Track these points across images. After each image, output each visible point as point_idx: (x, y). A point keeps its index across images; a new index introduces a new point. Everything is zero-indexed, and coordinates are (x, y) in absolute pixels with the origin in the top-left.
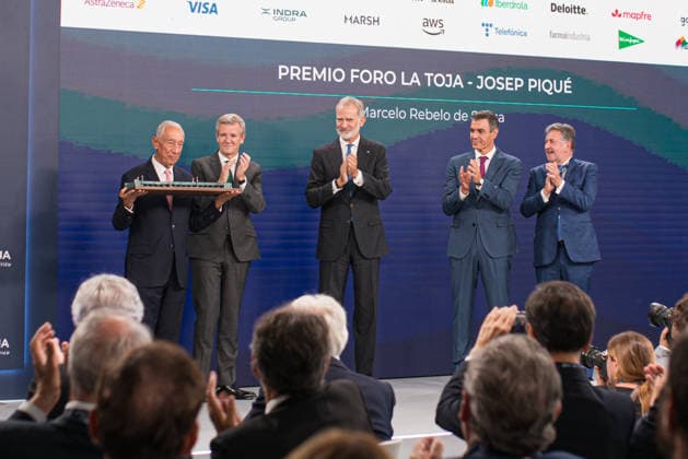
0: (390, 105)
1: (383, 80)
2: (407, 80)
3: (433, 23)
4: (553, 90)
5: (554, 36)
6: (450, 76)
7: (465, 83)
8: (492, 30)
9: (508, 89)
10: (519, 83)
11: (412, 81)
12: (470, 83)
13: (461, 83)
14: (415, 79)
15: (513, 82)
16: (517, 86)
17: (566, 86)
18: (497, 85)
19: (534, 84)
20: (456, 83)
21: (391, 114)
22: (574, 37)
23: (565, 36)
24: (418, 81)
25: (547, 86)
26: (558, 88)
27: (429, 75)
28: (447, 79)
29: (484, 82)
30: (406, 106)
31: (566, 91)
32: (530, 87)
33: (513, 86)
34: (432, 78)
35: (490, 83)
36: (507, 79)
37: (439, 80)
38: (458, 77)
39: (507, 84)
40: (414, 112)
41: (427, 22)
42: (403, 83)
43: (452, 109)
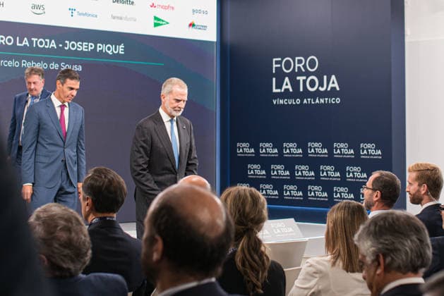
0: (9, 58)
1: (5, 42)
2: (21, 42)
3: (38, 7)
4: (112, 51)
5: (114, 18)
6: (48, 40)
7: (57, 45)
8: (75, 13)
9: (84, 50)
10: (91, 46)
11: (24, 43)
12: (61, 45)
13: (55, 46)
14: (26, 42)
15: (88, 45)
16: (90, 48)
17: (120, 49)
18: (77, 47)
19: (101, 47)
20: (51, 45)
21: (10, 64)
22: (126, 19)
23: (121, 18)
24: (27, 43)
25: (109, 49)
26: (116, 50)
27: (34, 40)
28: (46, 43)
29: (69, 45)
30: (19, 59)
31: (120, 52)
32: (98, 49)
33: (88, 48)
34: (36, 42)
35: (73, 46)
36: (84, 43)
37: (41, 43)
38: (53, 41)
39: (84, 47)
40: (24, 63)
41: (34, 7)
42: (18, 44)
43: (49, 61)
